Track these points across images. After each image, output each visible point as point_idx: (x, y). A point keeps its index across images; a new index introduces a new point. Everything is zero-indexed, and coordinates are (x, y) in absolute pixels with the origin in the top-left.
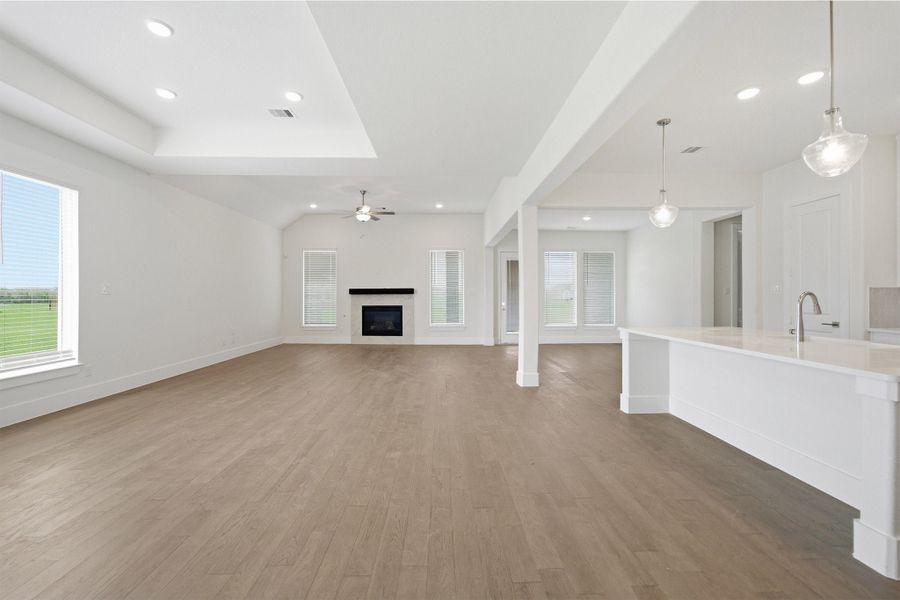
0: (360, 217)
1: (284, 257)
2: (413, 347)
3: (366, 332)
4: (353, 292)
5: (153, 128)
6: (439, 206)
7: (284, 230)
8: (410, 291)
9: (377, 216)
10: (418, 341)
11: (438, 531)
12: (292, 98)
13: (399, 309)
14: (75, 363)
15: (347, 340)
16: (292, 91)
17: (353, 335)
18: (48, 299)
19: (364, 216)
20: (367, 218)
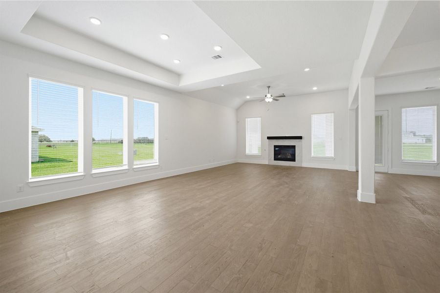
0: (267, 100)
1: (238, 122)
2: (301, 168)
3: (276, 159)
4: (269, 138)
5: (177, 75)
6: (315, 88)
7: (238, 110)
8: (300, 138)
9: (278, 98)
10: (304, 165)
11: (241, 275)
12: (217, 49)
13: (294, 147)
14: (158, 164)
15: (266, 162)
16: (216, 46)
17: (270, 160)
18: (151, 142)
19: (269, 99)
20: (271, 100)
